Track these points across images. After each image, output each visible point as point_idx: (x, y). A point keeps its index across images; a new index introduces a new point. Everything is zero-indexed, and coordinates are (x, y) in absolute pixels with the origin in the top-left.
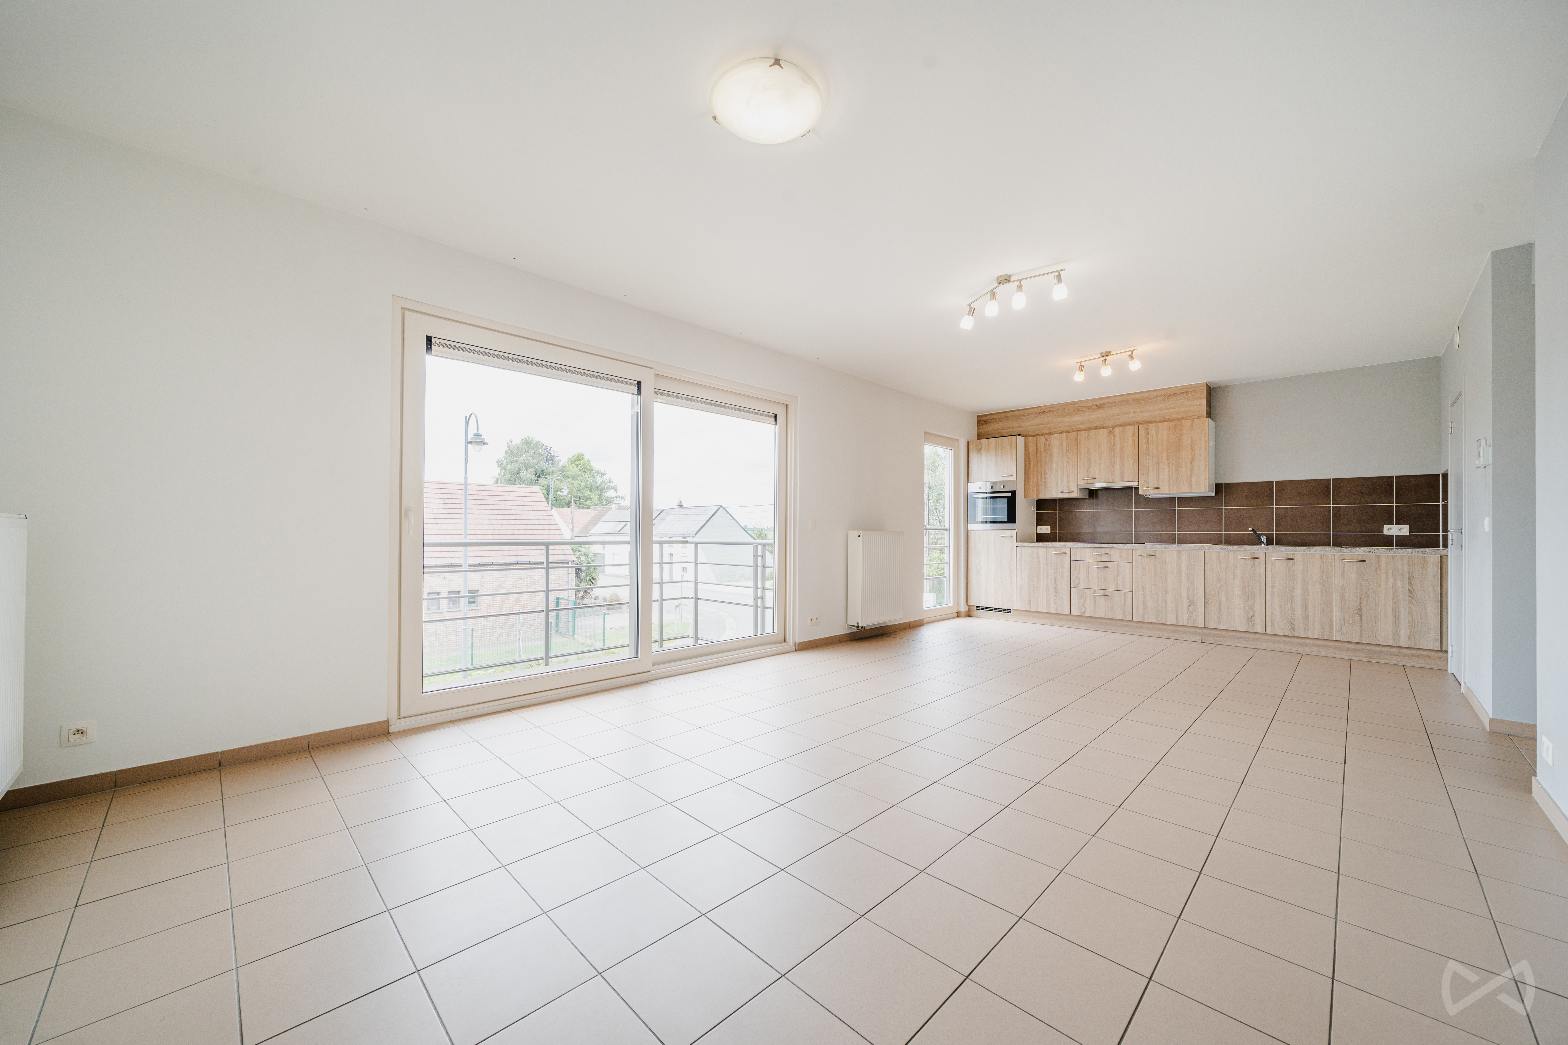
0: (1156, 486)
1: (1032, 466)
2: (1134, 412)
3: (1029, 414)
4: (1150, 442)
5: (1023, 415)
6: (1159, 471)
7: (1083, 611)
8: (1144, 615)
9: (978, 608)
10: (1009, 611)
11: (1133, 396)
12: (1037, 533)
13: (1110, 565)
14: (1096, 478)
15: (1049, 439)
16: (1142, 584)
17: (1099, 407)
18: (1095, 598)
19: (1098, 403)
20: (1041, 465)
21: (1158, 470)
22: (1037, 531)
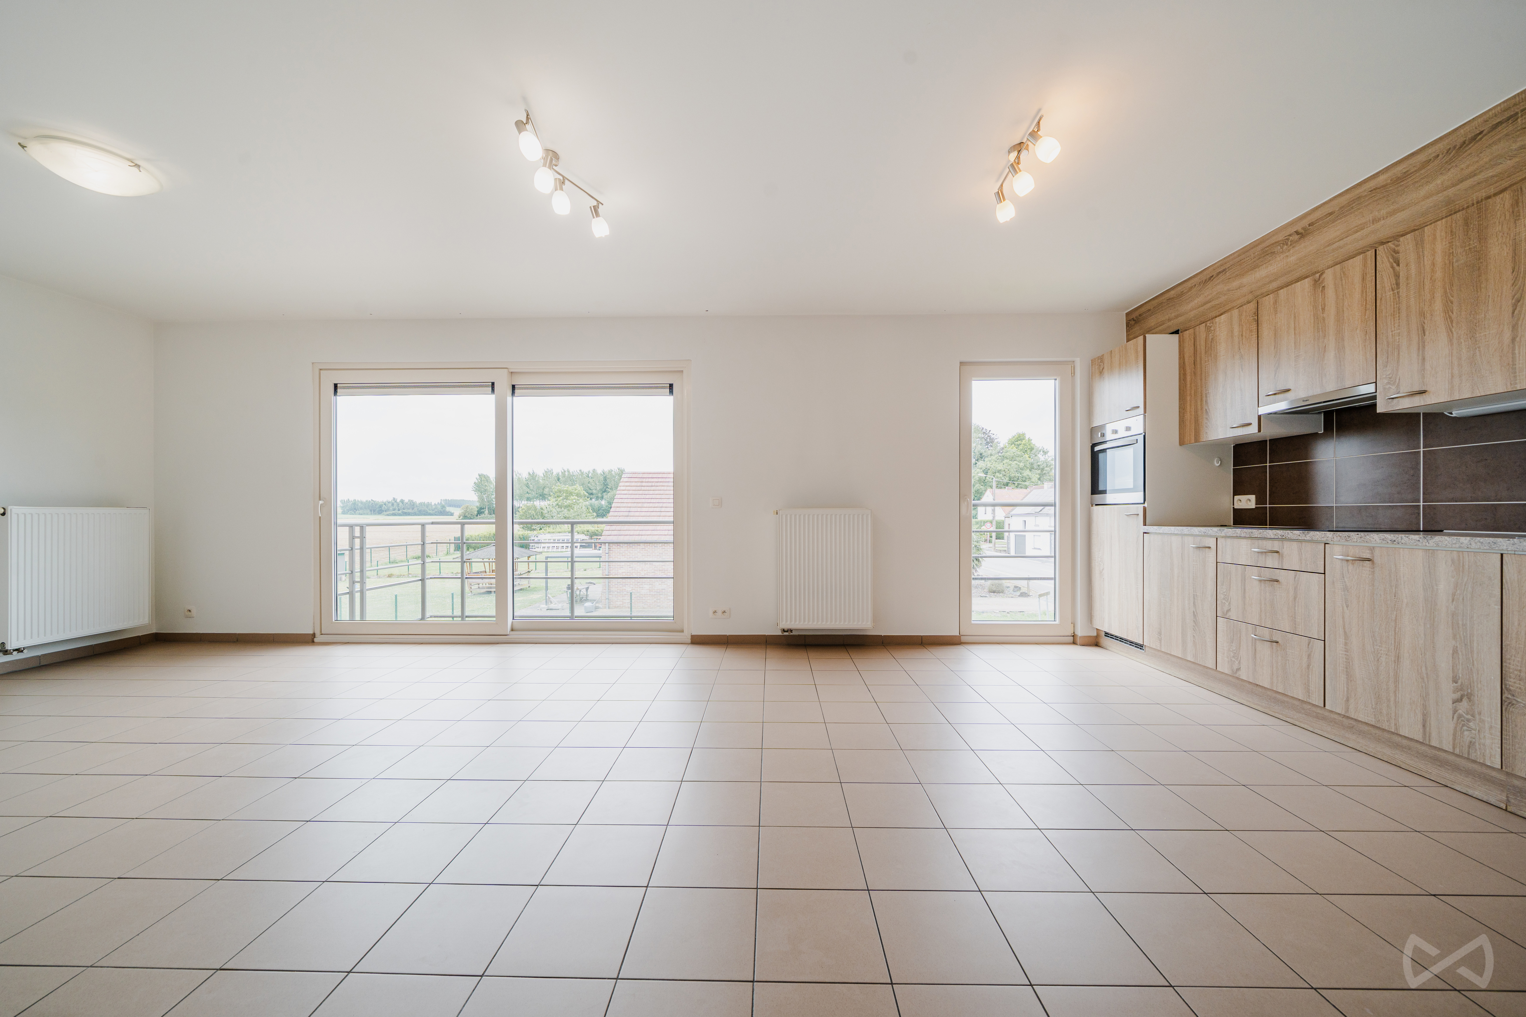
0: (1417, 388)
1: (1188, 385)
2: (1375, 221)
3: (1191, 288)
4: (1402, 280)
5: (1182, 294)
6: (1424, 347)
7: (1235, 668)
8: (1348, 700)
9: (1107, 634)
10: (1140, 646)
11: (1372, 184)
12: (1233, 507)
13: (1281, 575)
14: (1288, 390)
15: (1212, 328)
16: (1344, 628)
17: (1302, 235)
18: (1255, 643)
19: (1299, 227)
20: (1201, 379)
21: (1422, 346)
22: (1233, 505)
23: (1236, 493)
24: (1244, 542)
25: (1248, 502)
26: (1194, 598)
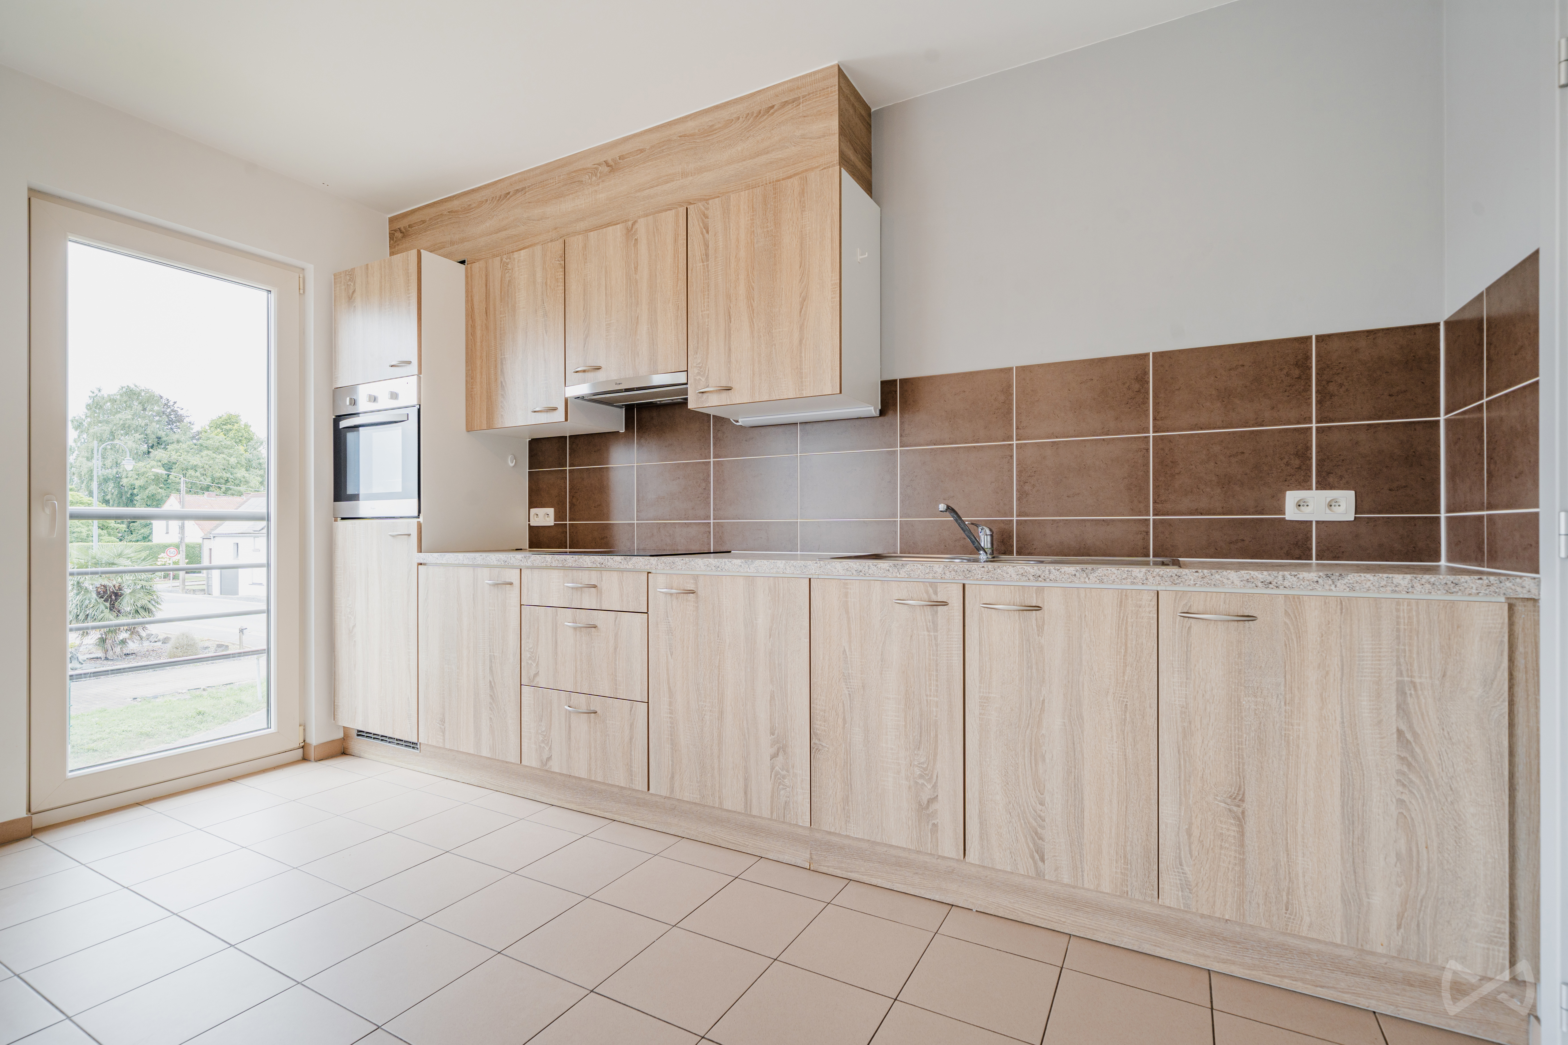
0: (724, 384)
1: (478, 344)
2: (684, 175)
3: (481, 203)
4: (711, 252)
5: (468, 209)
6: (730, 336)
7: (545, 757)
8: (672, 777)
9: (360, 733)
10: (413, 745)
11: (681, 129)
12: (529, 524)
13: (600, 618)
14: (599, 368)
15: (509, 266)
16: (669, 683)
17: (613, 167)
18: (570, 718)
19: (609, 156)
20: (495, 338)
21: (728, 335)
22: (529, 521)
23: (532, 504)
24: (555, 574)
25: (545, 517)
26: (491, 661)
